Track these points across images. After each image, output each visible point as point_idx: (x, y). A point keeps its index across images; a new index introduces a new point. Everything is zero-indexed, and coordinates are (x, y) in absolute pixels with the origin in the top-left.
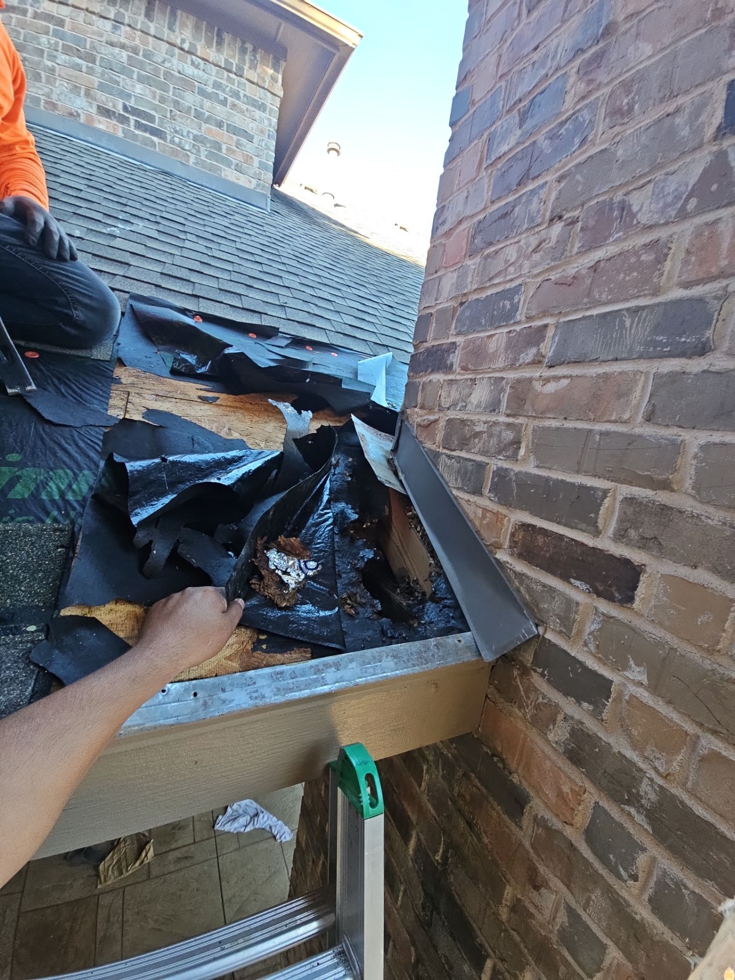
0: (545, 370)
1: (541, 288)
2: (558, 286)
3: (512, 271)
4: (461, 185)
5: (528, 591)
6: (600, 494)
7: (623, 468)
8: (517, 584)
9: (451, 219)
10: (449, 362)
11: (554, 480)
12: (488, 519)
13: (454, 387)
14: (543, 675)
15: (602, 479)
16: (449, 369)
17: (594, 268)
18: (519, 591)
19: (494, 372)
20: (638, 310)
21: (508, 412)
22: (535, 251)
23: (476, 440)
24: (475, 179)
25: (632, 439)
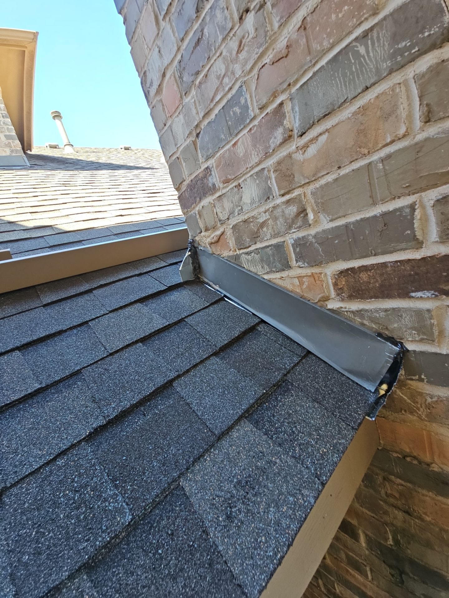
0: (298, 140)
1: (261, 78)
2: (275, 64)
3: (227, 81)
4: (150, 46)
5: (372, 321)
6: (408, 210)
7: (421, 177)
8: (359, 320)
9: (154, 77)
10: (210, 185)
11: (353, 223)
12: (306, 283)
13: (225, 200)
14: (421, 380)
15: (402, 198)
16: (214, 189)
17: (303, 27)
18: (363, 324)
19: (253, 169)
20: (366, 34)
21: (282, 192)
22: (239, 51)
23: (265, 229)
24: (158, 34)
25: (418, 147)
